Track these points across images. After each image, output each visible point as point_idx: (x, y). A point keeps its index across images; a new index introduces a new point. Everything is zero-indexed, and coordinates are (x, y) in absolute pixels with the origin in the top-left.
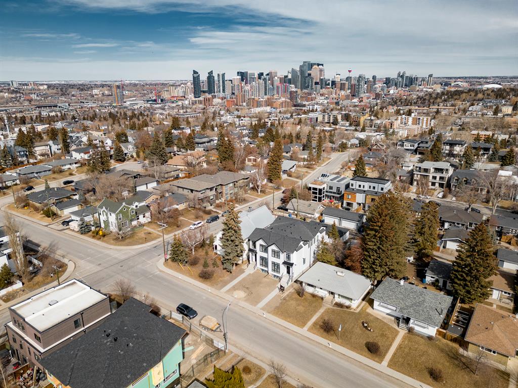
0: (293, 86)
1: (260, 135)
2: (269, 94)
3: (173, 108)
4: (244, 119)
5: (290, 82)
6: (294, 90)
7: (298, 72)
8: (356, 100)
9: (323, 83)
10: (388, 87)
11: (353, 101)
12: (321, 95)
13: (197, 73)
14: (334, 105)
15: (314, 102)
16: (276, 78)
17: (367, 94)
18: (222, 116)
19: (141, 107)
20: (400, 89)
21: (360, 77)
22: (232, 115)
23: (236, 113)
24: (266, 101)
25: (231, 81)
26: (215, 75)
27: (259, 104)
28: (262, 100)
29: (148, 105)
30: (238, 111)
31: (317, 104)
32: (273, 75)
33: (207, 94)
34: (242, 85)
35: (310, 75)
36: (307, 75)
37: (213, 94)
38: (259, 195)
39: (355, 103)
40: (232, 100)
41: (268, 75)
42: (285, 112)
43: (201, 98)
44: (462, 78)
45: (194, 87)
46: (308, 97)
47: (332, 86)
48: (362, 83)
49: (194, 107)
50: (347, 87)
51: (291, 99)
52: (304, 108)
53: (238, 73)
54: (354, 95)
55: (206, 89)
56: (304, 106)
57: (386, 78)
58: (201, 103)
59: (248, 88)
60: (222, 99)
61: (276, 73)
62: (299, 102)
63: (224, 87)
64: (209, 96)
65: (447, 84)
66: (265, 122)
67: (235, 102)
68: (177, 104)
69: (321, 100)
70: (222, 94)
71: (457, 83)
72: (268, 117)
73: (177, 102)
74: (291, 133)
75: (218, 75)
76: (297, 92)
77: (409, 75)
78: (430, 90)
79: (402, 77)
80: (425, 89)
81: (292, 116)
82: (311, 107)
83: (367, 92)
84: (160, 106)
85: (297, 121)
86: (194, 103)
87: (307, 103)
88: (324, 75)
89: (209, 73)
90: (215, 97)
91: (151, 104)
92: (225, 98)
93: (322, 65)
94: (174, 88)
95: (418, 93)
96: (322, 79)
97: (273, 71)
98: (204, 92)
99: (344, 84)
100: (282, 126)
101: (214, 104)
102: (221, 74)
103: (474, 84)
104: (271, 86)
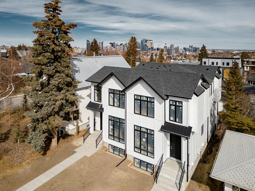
7: (140, 43)
9: (153, 49)
13: (89, 41)
20: (191, 52)
36: (144, 45)
48: (173, 48)
50: (165, 51)
53: (110, 43)
54: (169, 54)
57: (184, 48)
59: (115, 49)
65: (213, 52)
75: (100, 42)
77: (195, 47)
88: (153, 45)
96: (152, 47)
99: (164, 49)
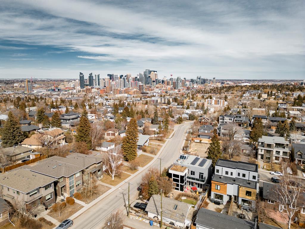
0: (140, 82)
1: (119, 111)
2: (126, 87)
3: (65, 94)
4: (110, 101)
5: (138, 80)
6: (141, 84)
7: (143, 75)
8: (176, 91)
9: (157, 81)
10: (193, 84)
11: (175, 91)
12: (156, 87)
13: (83, 74)
14: (165, 93)
15: (153, 91)
16: (130, 78)
17: (182, 88)
18: (96, 99)
19: (44, 94)
20: (199, 85)
21: (178, 78)
22: (103, 99)
23: (106, 97)
24: (125, 91)
25: (104, 79)
26: (93, 75)
27: (120, 92)
28: (122, 90)
29: (49, 93)
30: (107, 96)
31: (155, 92)
32: (128, 76)
33: (88, 86)
34: (110, 81)
35: (149, 77)
36: (148, 77)
37: (92, 86)
38: (113, 181)
39: (176, 92)
40: (104, 90)
41: (126, 76)
42: (137, 97)
43: (85, 89)
44: (229, 80)
45: (80, 82)
46: (149, 88)
47: (162, 83)
48: (179, 81)
49: (79, 94)
51: (140, 89)
52: (148, 95)
53: (108, 75)
54: (175, 88)
55: (88, 83)
56: (148, 93)
57: (191, 79)
58: (84, 92)
59: (113, 83)
60: (98, 89)
61: (130, 75)
62: (144, 91)
63: (99, 82)
64: (89, 87)
65: (222, 83)
66: (124, 103)
67: (106, 91)
68: (69, 92)
69: (157, 90)
70: (97, 86)
71: (227, 82)
72: (126, 100)
73: (69, 91)
74: (142, 111)
75: (95, 75)
76: (143, 85)
77: (203, 78)
78: (215, 86)
79: (200, 78)
80: (212, 85)
81: (141, 99)
82: (152, 94)
83: (182, 87)
84: (57, 93)
85: (145, 102)
86: (79, 91)
87: (149, 92)
88: (157, 77)
89: (90, 74)
90: (93, 88)
91: (51, 92)
92: (100, 89)
93: (156, 72)
94: (67, 82)
95: (209, 87)
96: (157, 79)
97: (128, 74)
98: (87, 85)
99: (169, 82)
100: (135, 106)
101: (92, 92)
102: (97, 75)
103: (236, 83)
104: (127, 83)
